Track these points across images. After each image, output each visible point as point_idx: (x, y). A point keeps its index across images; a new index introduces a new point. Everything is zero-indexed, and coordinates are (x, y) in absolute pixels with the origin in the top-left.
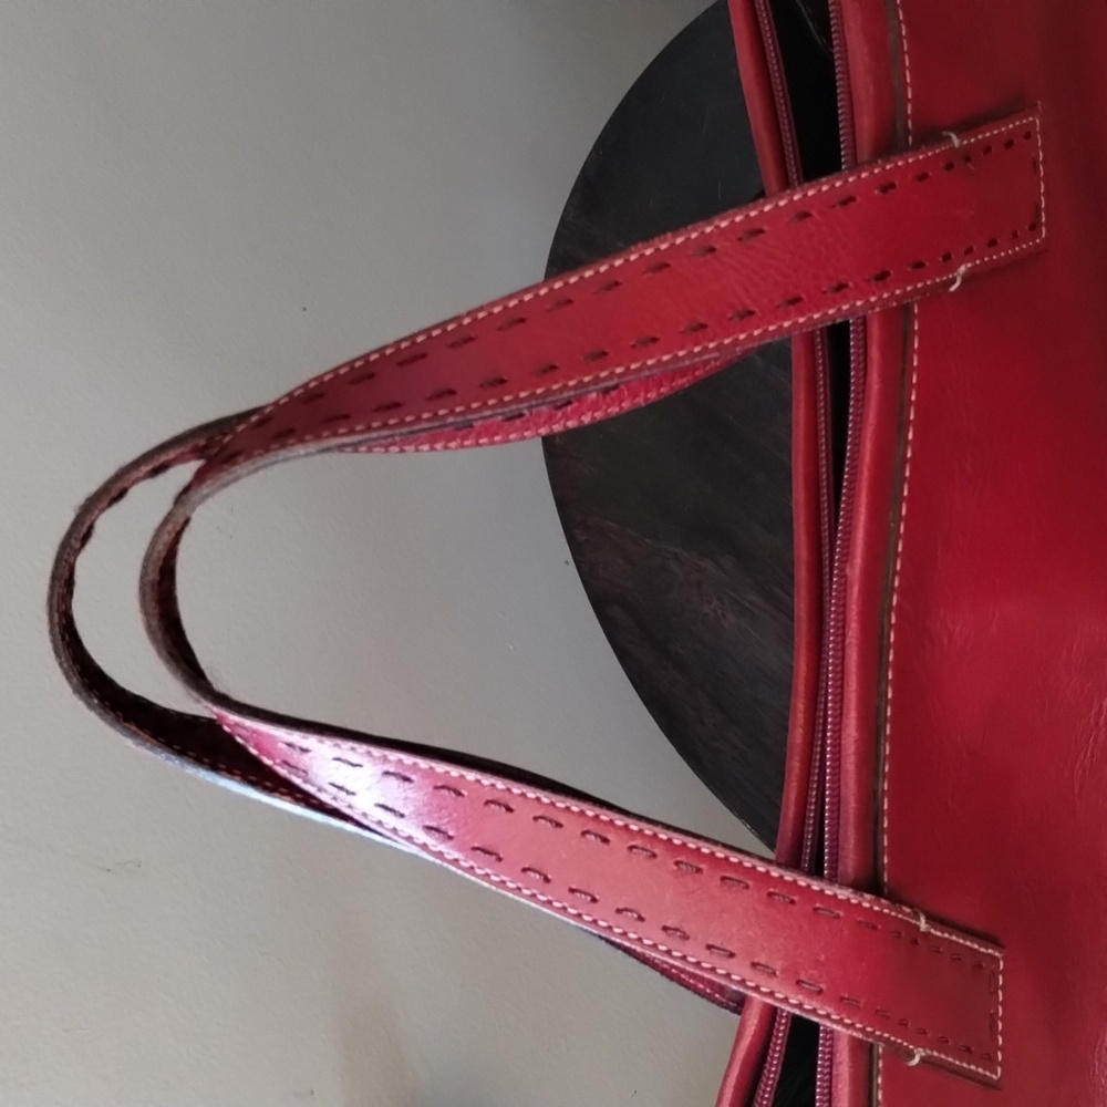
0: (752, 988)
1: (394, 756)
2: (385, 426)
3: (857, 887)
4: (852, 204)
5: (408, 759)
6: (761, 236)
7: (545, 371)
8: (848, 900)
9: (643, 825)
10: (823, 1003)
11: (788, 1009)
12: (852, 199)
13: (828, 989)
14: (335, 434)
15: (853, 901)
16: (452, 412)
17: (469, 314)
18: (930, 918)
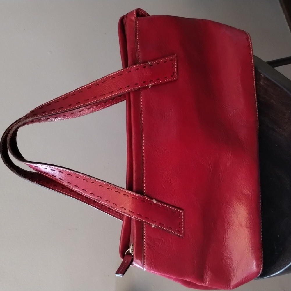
0: (123, 213)
1: (51, 167)
2: (43, 115)
3: (137, 192)
4: (122, 75)
5: (54, 167)
6: (106, 82)
7: (69, 106)
8: (138, 196)
9: (101, 181)
10: (134, 215)
11: (127, 215)
12: (122, 74)
13: (135, 212)
14: (35, 117)
15: (139, 196)
16: (54, 113)
17: (59, 97)
18: (156, 200)
